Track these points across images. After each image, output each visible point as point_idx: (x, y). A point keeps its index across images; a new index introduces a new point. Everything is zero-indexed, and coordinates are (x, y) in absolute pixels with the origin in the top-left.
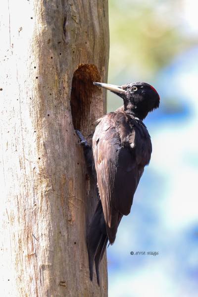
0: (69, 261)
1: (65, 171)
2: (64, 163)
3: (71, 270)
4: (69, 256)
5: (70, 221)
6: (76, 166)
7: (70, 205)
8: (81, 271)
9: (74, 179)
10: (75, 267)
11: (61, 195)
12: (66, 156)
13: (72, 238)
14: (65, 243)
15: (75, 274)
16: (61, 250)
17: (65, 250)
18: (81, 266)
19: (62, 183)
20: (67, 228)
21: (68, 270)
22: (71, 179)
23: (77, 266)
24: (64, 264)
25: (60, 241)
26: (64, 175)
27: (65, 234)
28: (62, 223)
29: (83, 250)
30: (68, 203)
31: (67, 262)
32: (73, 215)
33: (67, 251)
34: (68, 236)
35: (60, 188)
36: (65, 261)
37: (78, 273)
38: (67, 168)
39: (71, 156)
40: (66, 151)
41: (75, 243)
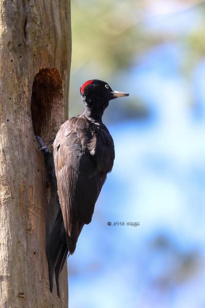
0: (29, 271)
1: (25, 179)
2: (23, 170)
3: (30, 281)
4: (28, 267)
5: (30, 230)
6: (36, 173)
7: (30, 214)
8: (41, 282)
9: (34, 186)
10: (34, 279)
11: (20, 203)
12: (25, 163)
13: (32, 248)
14: (24, 253)
15: (34, 285)
16: (20, 260)
17: (24, 260)
18: (40, 277)
19: (22, 191)
20: (27, 237)
21: (27, 280)
22: (31, 186)
23: (36, 276)
24: (23, 274)
25: (19, 251)
26: (24, 182)
27: (24, 243)
28: (22, 232)
29: (42, 261)
30: (27, 212)
31: (26, 273)
32: (32, 224)
33: (26, 262)
34: (27, 245)
35: (20, 196)
36: (24, 272)
37: (37, 284)
38: (26, 175)
39: (31, 163)
40: (26, 157)
41: (35, 253)
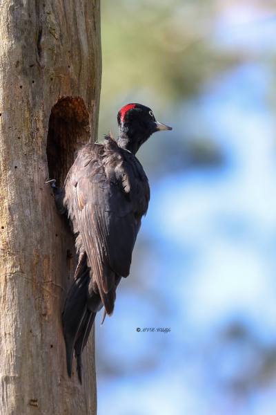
0: (44, 371)
1: (39, 246)
2: (36, 235)
3: (45, 383)
4: (43, 365)
5: (45, 315)
6: (53, 239)
7: (46, 294)
8: (60, 385)
9: (51, 257)
10: (52, 382)
11: (33, 279)
12: (39, 225)
13: (48, 339)
14: (37, 346)
15: (51, 389)
16: (32, 356)
17: (38, 356)
18: (59, 379)
19: (34, 263)
20: (41, 325)
21: (41, 382)
22: (47, 257)
23: (53, 379)
24: (36, 376)
25: (31, 344)
26: (37, 251)
27: (38, 333)
28: (34, 318)
29: (62, 356)
30: (41, 291)
31: (40, 372)
32: (49, 307)
33: (40, 358)
34: (42, 335)
35: (32, 270)
36: (38, 371)
37: (55, 389)
38: (40, 241)
39: (47, 225)
40: (40, 217)
41: (52, 346)
